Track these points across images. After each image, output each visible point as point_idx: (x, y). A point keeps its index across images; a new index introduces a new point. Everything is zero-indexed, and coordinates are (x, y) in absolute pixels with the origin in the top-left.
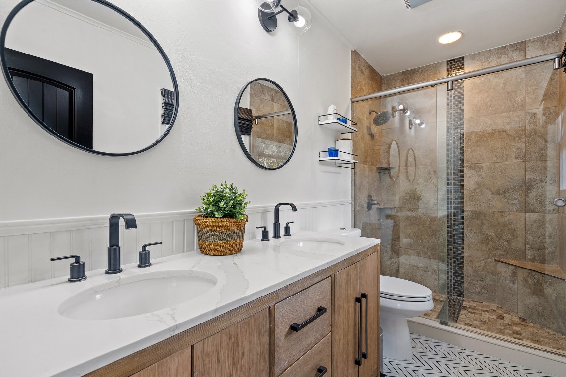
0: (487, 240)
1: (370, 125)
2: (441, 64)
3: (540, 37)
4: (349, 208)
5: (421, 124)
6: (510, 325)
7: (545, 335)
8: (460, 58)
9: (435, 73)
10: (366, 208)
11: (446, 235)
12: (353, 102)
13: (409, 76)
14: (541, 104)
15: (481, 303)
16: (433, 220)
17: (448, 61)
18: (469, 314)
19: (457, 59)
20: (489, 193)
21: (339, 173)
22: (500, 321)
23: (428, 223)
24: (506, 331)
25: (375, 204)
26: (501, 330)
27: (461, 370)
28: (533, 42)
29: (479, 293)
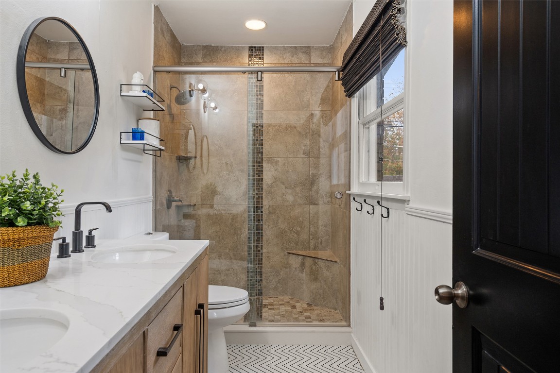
0: (281, 234)
1: (170, 103)
2: (243, 48)
3: (320, 47)
4: (150, 207)
5: (215, 108)
6: (301, 312)
7: (325, 313)
8: (260, 47)
9: (238, 57)
10: (166, 206)
11: (247, 233)
12: (155, 72)
13: (212, 53)
14: (319, 107)
15: (276, 298)
16: (234, 217)
17: (250, 47)
18: (270, 311)
19: (258, 47)
20: (283, 187)
21: (140, 162)
22: (294, 311)
23: (230, 221)
24: (300, 318)
25: (176, 201)
26: (296, 318)
27: (273, 365)
28: (315, 49)
29: (275, 289)
